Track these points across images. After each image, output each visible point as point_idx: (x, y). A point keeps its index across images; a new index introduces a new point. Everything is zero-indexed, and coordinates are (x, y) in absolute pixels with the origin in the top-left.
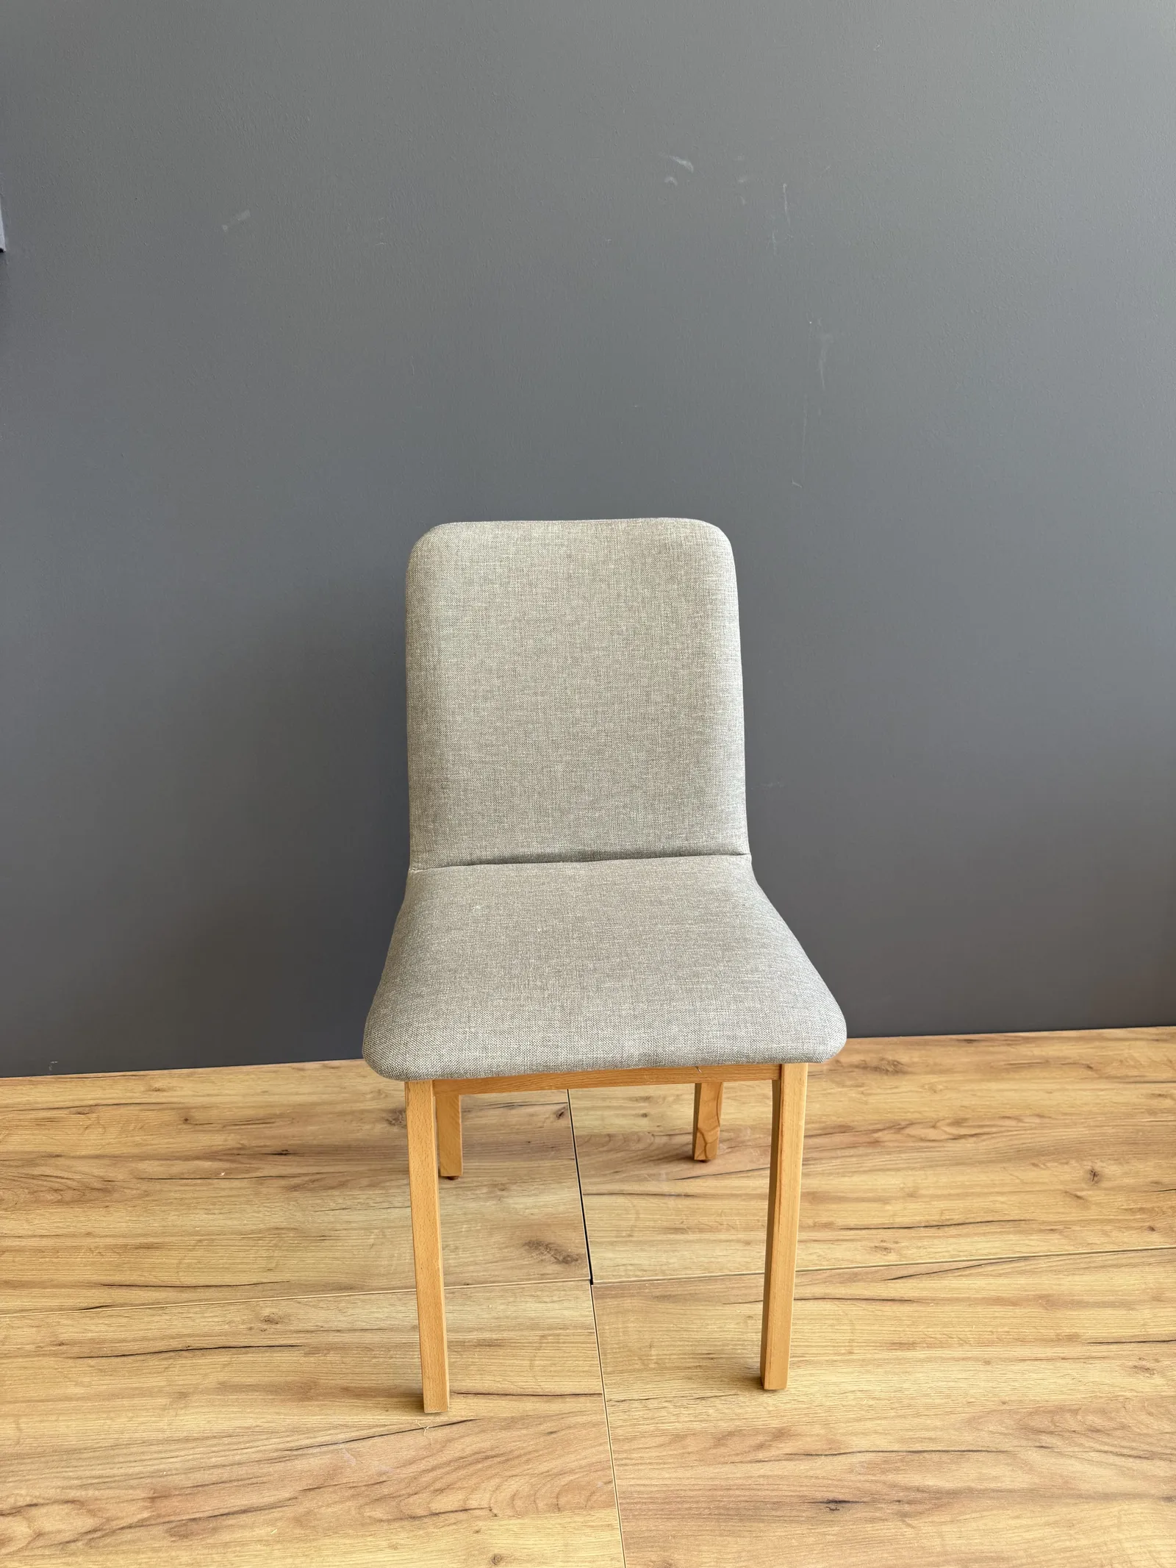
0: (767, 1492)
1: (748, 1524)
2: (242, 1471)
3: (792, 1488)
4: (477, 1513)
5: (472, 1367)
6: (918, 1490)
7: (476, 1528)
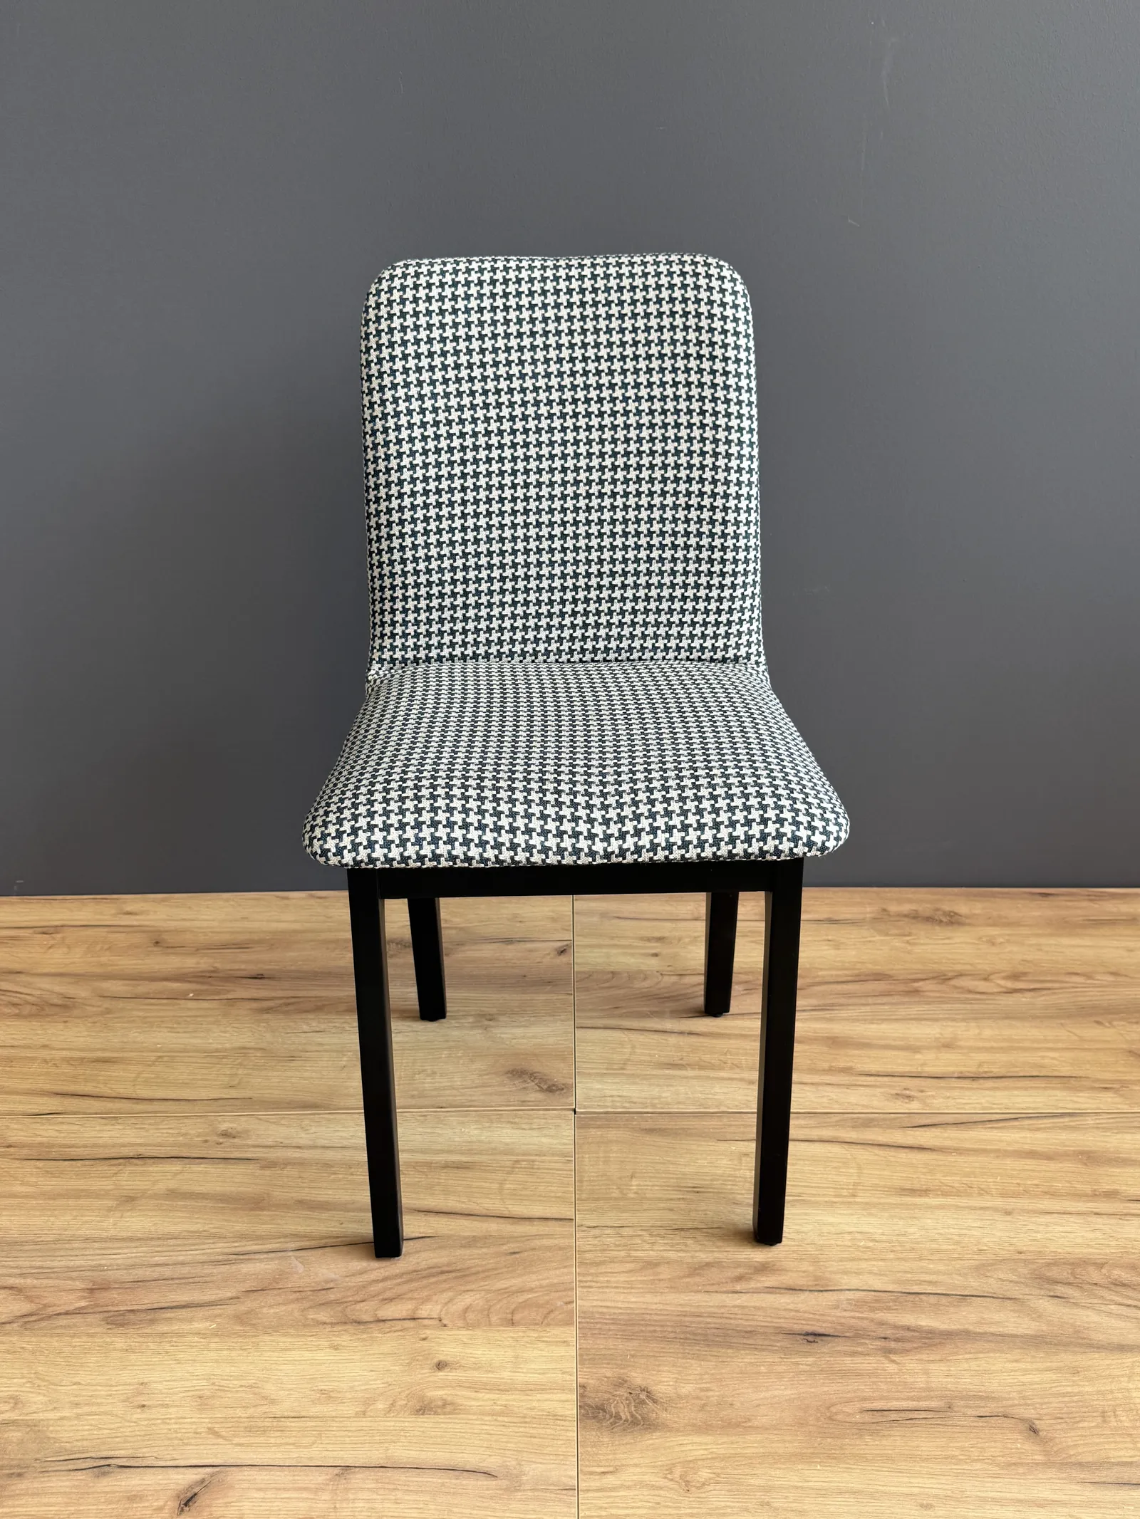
0: (743, 1322)
1: (715, 1349)
2: (185, 1270)
3: (769, 1319)
4: (426, 1322)
5: (437, 1188)
6: (908, 1329)
7: (424, 1336)
